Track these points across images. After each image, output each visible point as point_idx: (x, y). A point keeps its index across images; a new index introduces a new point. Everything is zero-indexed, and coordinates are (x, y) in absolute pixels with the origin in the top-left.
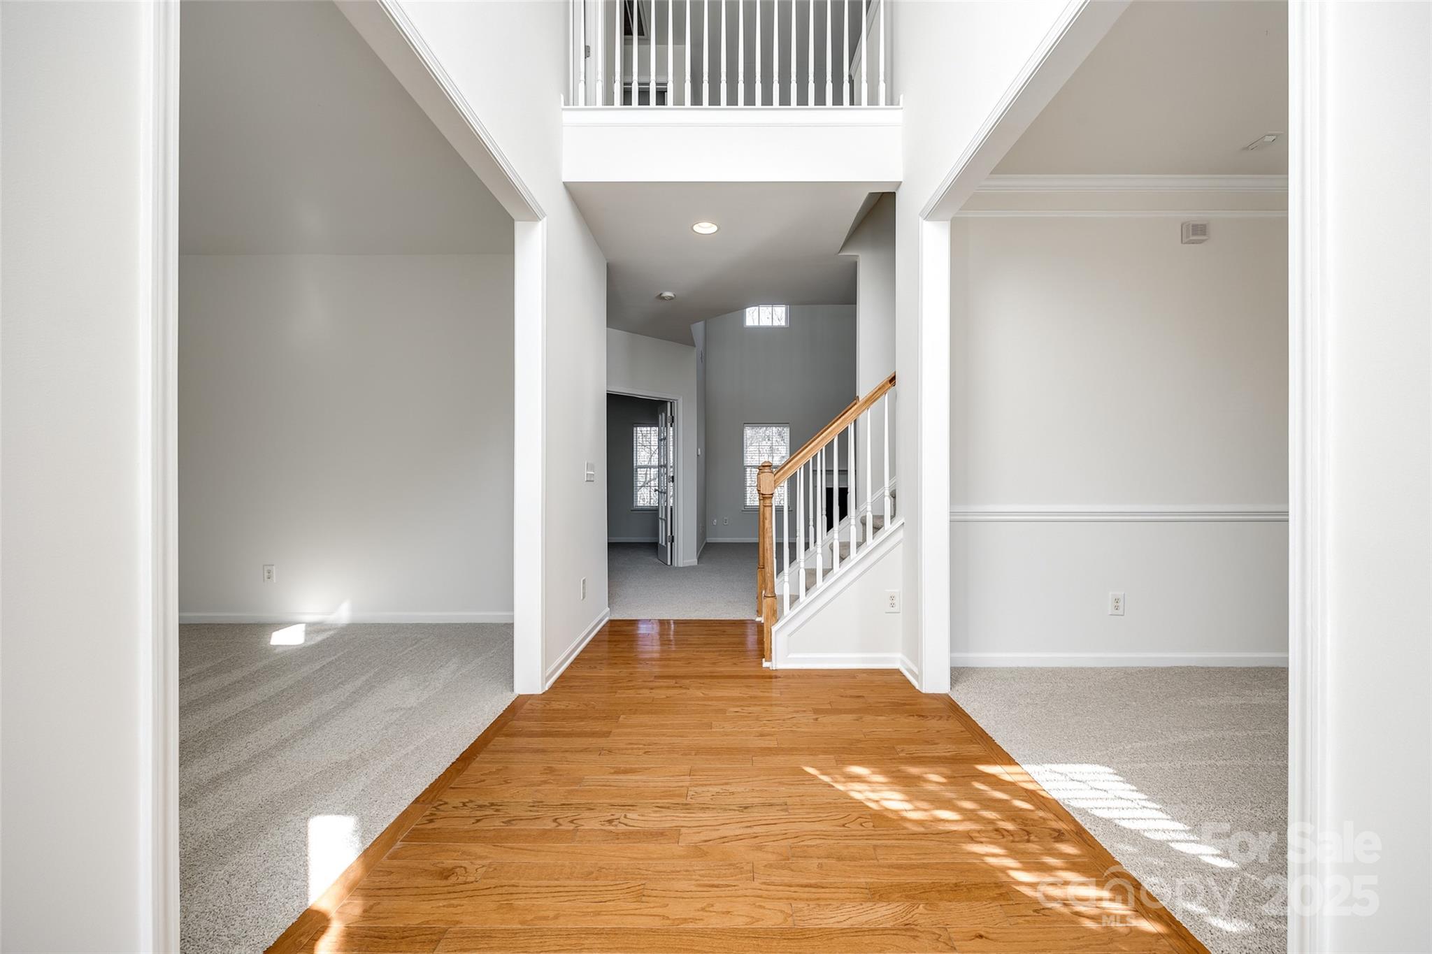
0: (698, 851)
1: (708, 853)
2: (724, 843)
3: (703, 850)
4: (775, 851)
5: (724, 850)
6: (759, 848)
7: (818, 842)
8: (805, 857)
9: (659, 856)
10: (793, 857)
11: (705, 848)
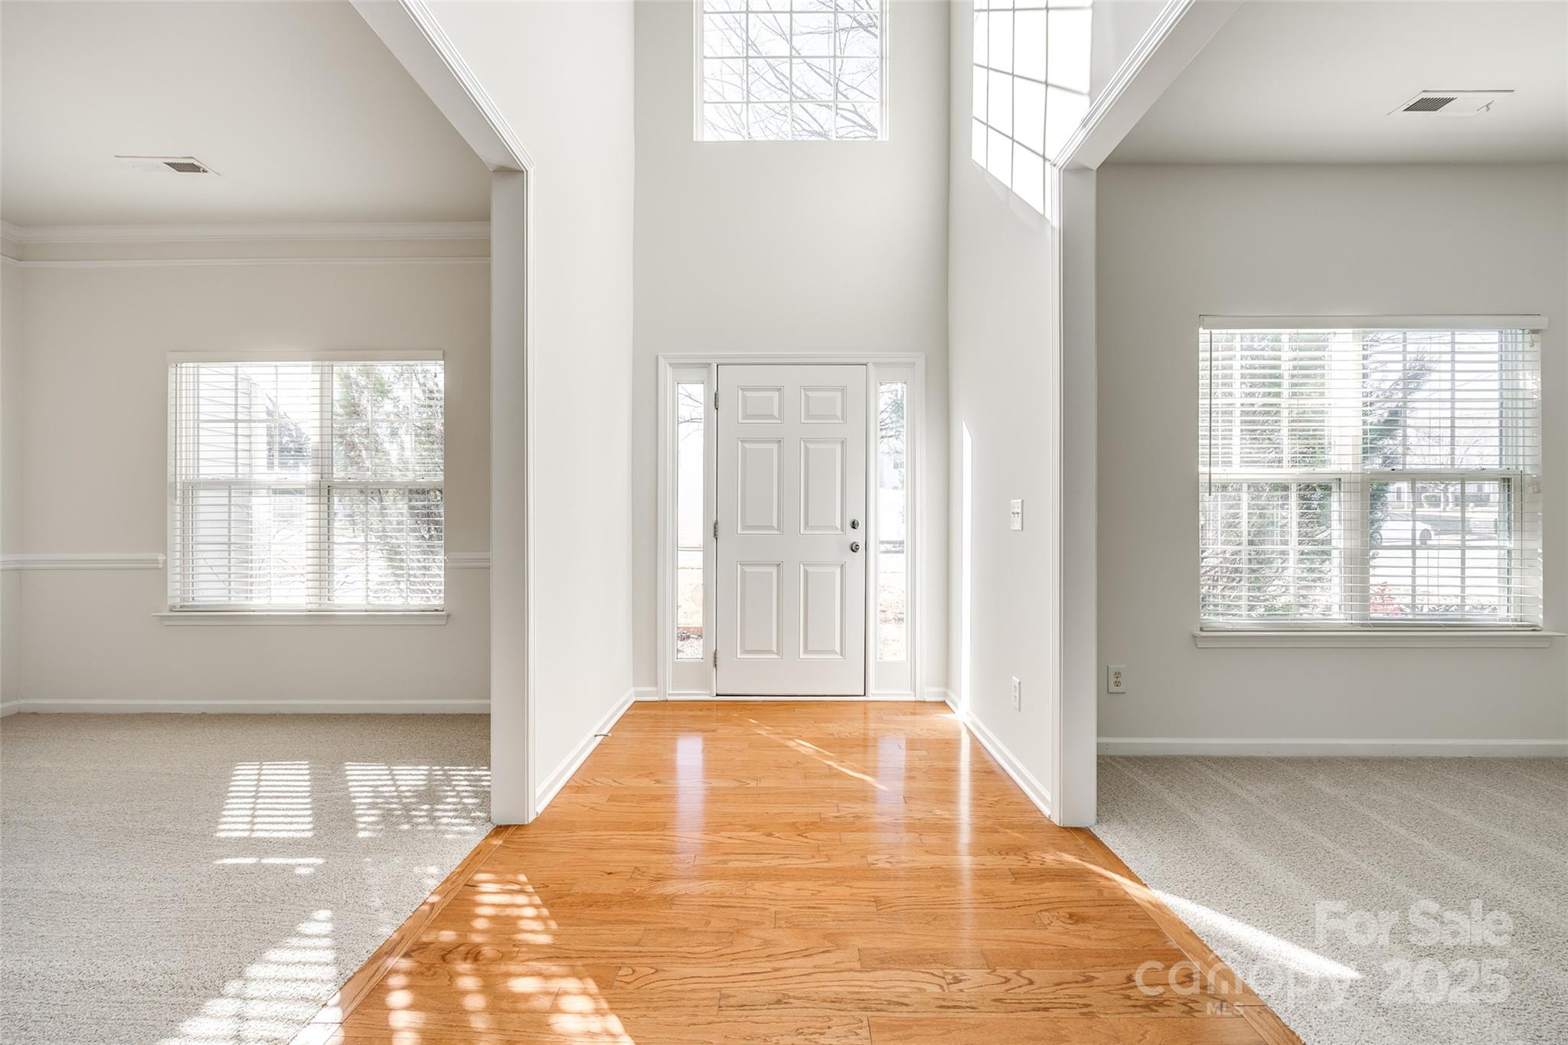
0: (834, 940)
1: (824, 938)
2: (806, 949)
3: (828, 941)
4: (750, 939)
5: (805, 941)
6: (766, 943)
7: (697, 950)
8: (719, 932)
9: (875, 936)
10: (733, 933)
11: (827, 943)
